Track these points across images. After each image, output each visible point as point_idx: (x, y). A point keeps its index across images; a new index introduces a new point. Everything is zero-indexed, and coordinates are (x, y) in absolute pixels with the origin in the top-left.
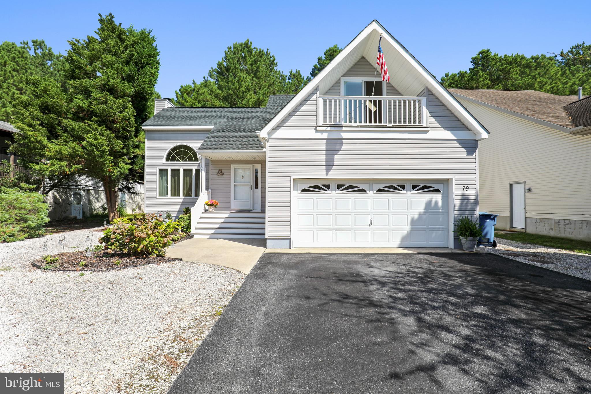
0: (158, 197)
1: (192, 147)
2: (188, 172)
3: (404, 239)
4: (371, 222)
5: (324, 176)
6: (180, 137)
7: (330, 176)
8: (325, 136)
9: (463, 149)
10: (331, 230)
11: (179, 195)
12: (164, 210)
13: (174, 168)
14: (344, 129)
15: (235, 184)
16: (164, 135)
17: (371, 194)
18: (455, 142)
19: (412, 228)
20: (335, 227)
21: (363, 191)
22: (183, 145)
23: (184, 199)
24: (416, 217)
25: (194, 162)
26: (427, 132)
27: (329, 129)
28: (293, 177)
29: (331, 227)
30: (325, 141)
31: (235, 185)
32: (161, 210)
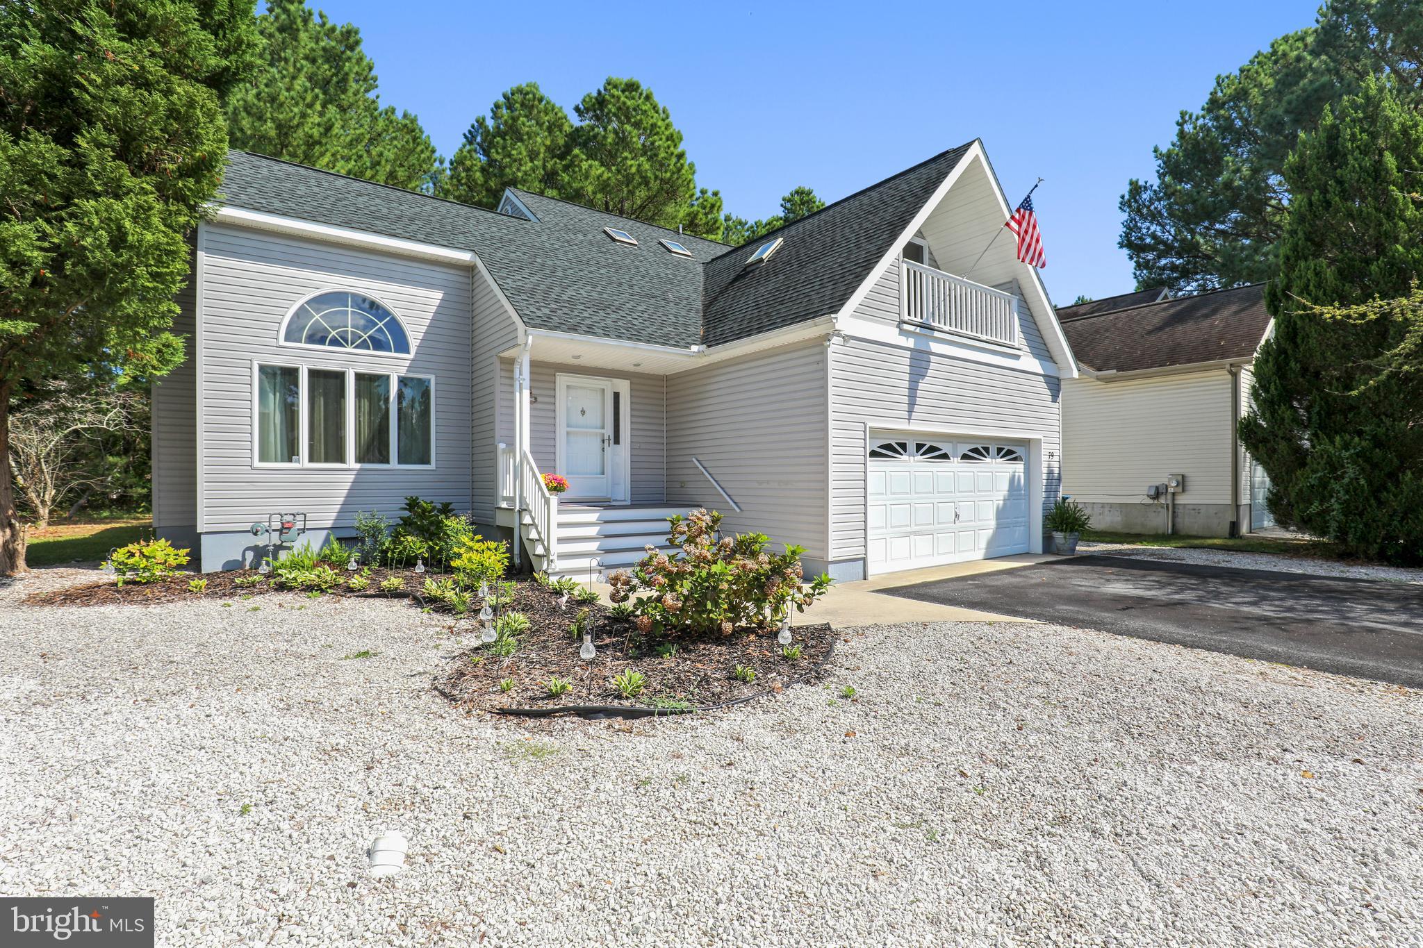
0: (257, 464)
1: (388, 304)
2: (370, 384)
3: (990, 544)
4: (956, 515)
5: (903, 426)
6: (343, 266)
7: (915, 426)
8: (910, 343)
9: (1048, 392)
10: (908, 535)
11: (341, 458)
12: (294, 510)
13: (321, 366)
14: (936, 334)
15: (569, 429)
16: (278, 248)
17: (955, 463)
18: (1041, 379)
19: (998, 524)
20: (915, 528)
21: (945, 456)
22: (354, 296)
23: (360, 470)
24: (1001, 503)
25: (393, 354)
26: (1017, 357)
27: (918, 330)
28: (870, 424)
29: (909, 529)
30: (908, 354)
31: (568, 433)
32: (283, 510)
